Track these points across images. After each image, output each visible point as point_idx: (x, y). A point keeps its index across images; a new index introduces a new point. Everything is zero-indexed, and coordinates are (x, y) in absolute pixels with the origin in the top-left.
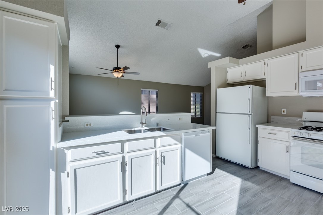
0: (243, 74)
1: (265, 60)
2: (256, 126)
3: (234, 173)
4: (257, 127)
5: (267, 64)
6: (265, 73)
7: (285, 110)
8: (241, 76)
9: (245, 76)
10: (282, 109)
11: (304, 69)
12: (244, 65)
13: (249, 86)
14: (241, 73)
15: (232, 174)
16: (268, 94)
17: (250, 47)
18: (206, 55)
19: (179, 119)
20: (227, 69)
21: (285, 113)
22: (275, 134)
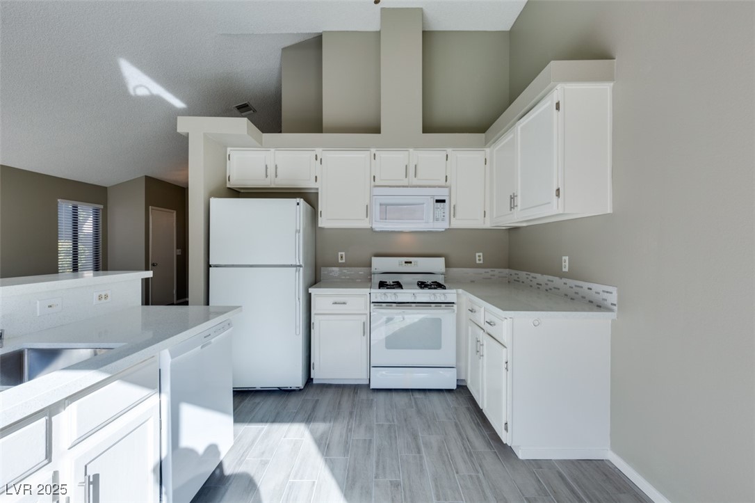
0: (271, 171)
1: (317, 149)
2: (310, 292)
3: (276, 418)
4: (310, 294)
5: (321, 159)
6: (316, 177)
7: (343, 253)
8: (267, 176)
9: (276, 176)
10: (340, 253)
11: (378, 182)
12: (273, 150)
13: (298, 200)
14: (267, 168)
15: (274, 421)
16: (323, 223)
17: (252, 111)
18: (141, 92)
19: (100, 298)
20: (229, 149)
21: (344, 261)
22: (344, 303)
